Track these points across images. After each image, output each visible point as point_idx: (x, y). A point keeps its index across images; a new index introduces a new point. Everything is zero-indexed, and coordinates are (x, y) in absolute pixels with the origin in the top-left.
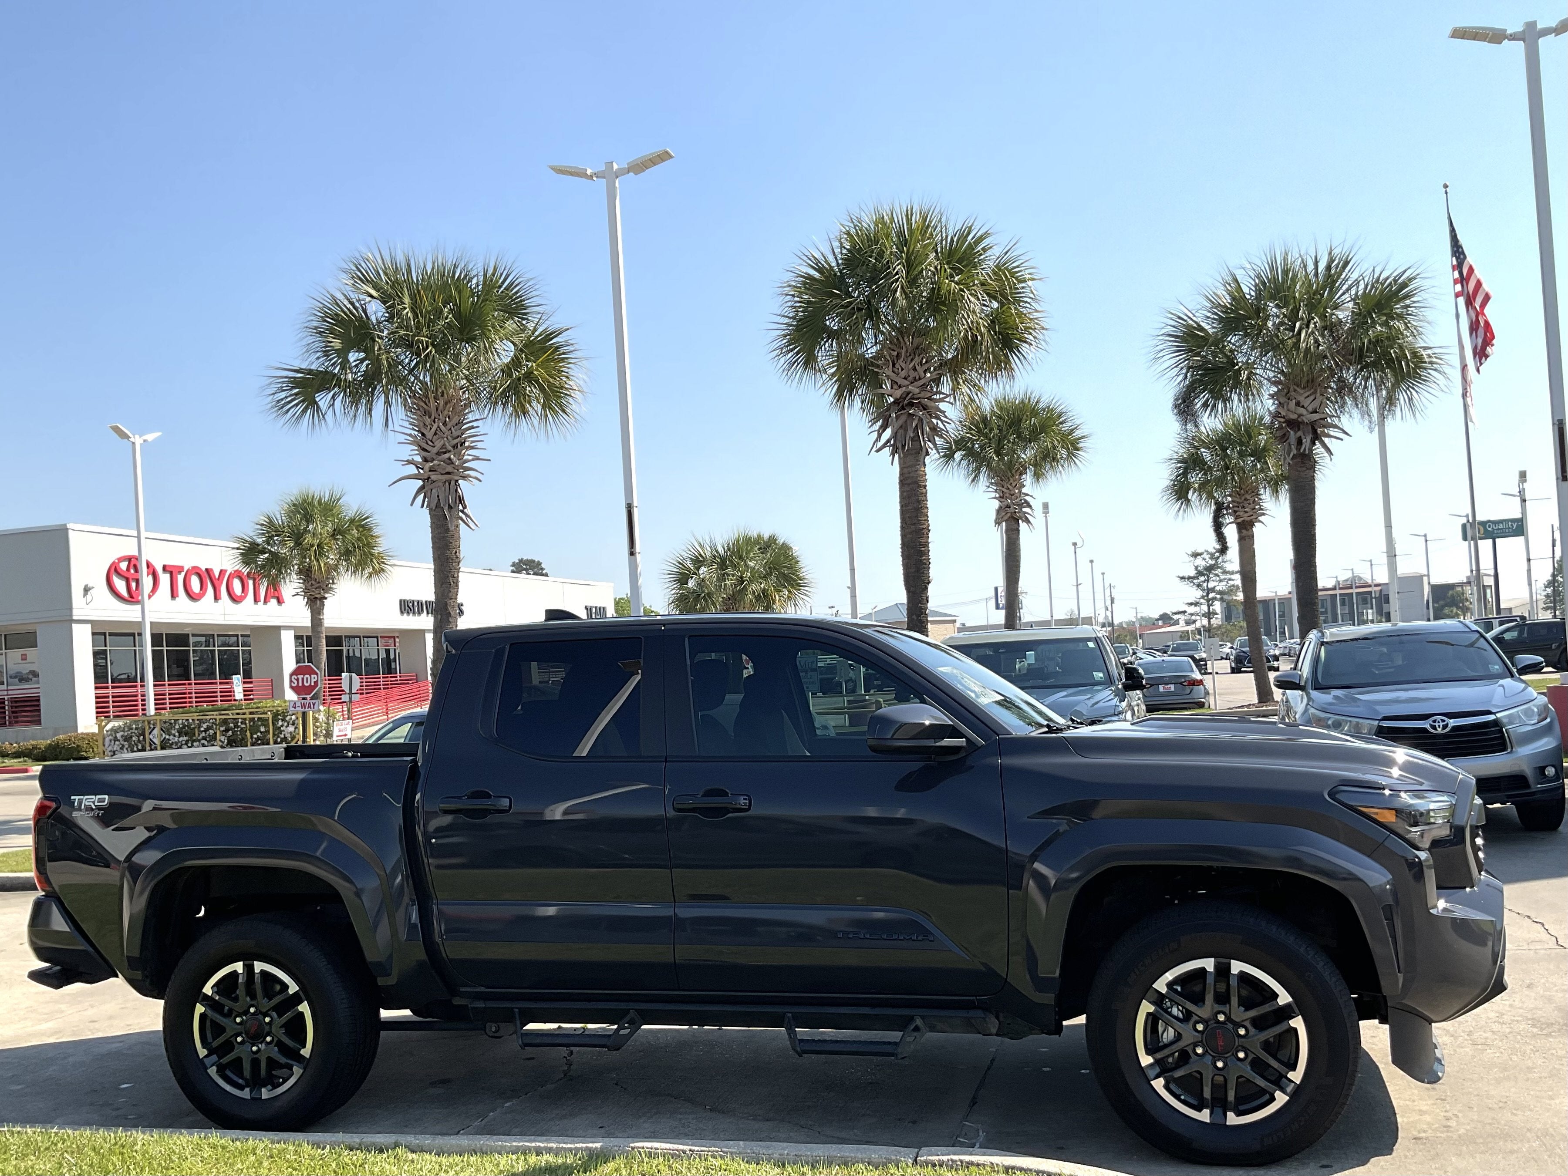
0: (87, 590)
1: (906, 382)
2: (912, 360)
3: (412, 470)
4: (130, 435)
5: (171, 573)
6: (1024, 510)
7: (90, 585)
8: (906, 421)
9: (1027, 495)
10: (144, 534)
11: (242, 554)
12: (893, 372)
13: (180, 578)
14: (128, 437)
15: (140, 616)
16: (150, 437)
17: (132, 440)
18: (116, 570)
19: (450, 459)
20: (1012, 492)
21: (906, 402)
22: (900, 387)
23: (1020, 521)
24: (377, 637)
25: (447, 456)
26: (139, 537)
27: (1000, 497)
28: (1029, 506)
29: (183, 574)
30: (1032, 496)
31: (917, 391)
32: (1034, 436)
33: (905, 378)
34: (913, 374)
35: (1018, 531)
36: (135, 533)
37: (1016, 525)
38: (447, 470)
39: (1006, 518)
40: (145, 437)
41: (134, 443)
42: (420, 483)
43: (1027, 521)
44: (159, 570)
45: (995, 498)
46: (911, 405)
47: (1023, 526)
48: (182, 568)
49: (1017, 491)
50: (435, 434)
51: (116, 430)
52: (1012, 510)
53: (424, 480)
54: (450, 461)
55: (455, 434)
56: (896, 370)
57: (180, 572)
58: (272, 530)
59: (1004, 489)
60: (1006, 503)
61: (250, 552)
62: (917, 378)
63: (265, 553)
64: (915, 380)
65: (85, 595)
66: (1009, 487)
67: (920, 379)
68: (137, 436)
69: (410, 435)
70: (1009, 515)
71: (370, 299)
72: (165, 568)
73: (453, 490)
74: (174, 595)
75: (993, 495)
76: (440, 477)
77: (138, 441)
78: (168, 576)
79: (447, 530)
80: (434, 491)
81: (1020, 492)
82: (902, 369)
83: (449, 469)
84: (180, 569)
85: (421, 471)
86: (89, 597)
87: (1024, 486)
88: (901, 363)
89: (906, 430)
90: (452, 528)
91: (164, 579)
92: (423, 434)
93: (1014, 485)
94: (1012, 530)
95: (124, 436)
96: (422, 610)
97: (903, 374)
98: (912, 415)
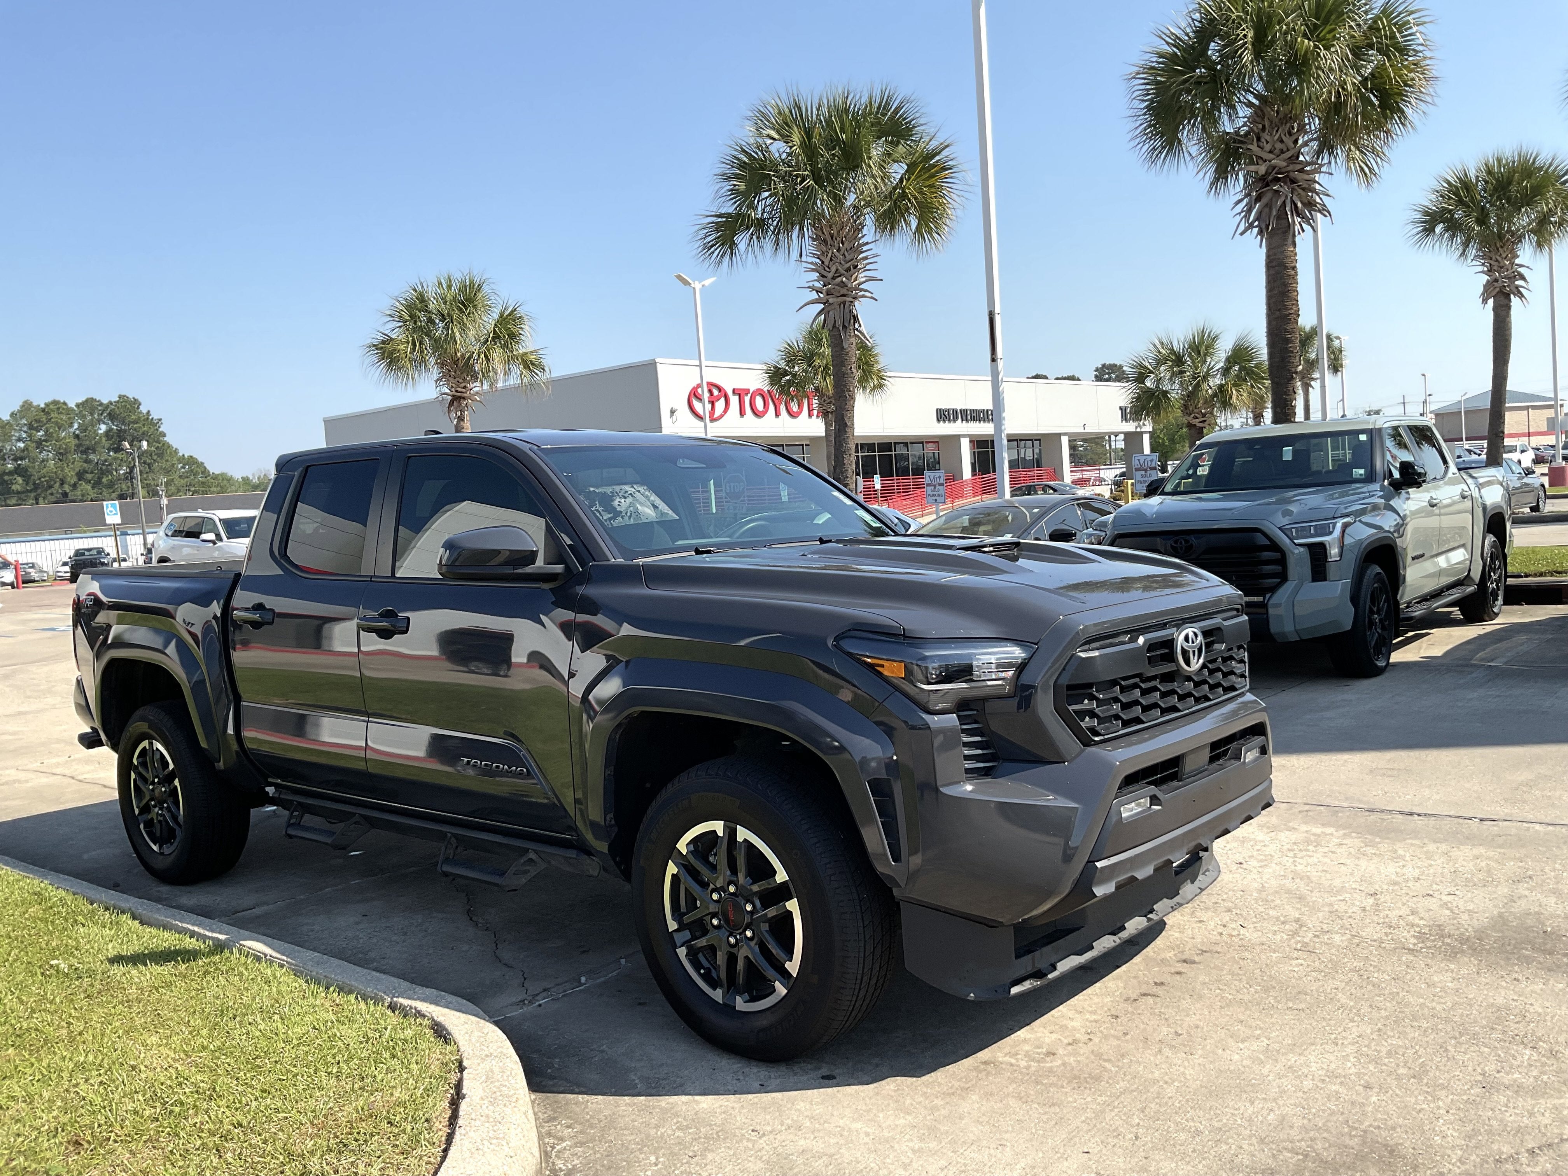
0: (672, 412)
1: (1272, 156)
2: (1277, 131)
3: (814, 295)
4: (691, 281)
5: (740, 395)
6: (1517, 283)
7: (675, 408)
8: (1271, 199)
9: (1521, 266)
10: (704, 363)
11: (770, 377)
12: (1258, 146)
13: (747, 399)
14: (690, 284)
15: (703, 431)
16: (707, 282)
17: (693, 285)
18: (694, 394)
19: (842, 282)
20: (1502, 264)
21: (1270, 178)
22: (1265, 161)
23: (1512, 296)
24: (922, 443)
25: (839, 279)
26: (700, 366)
27: (1489, 271)
28: (1522, 278)
29: (749, 395)
30: (1528, 267)
31: (1285, 164)
32: (1528, 199)
33: (1271, 152)
34: (1279, 146)
35: (1509, 308)
36: (697, 363)
37: (1506, 302)
38: (842, 293)
39: (1494, 293)
40: (703, 283)
41: (694, 288)
42: (822, 306)
43: (1521, 296)
44: (730, 393)
45: (1483, 272)
46: (1278, 180)
47: (1515, 301)
48: (748, 390)
49: (1507, 263)
50: (831, 260)
51: (679, 277)
52: (1500, 284)
53: (824, 304)
54: (843, 285)
55: (848, 258)
56: (1261, 144)
57: (747, 394)
58: (791, 356)
59: (1492, 262)
60: (1494, 277)
61: (775, 375)
62: (1285, 149)
63: (787, 375)
64: (1282, 152)
65: (671, 416)
66: (1499, 258)
67: (1288, 150)
68: (697, 282)
69: (812, 263)
70: (1498, 289)
71: (771, 141)
72: (734, 391)
73: (847, 311)
74: (742, 413)
75: (1481, 268)
76: (835, 300)
77: (698, 286)
78: (737, 397)
79: (843, 348)
80: (831, 313)
81: (1512, 264)
82: (1267, 142)
83: (844, 291)
84: (747, 391)
85: (822, 295)
86: (674, 417)
87: (1518, 257)
88: (1265, 136)
89: (1271, 209)
90: (846, 346)
91: (734, 400)
92: (823, 262)
93: (1504, 256)
94: (1502, 306)
95: (686, 283)
96: (957, 418)
97: (1268, 147)
98: (1277, 191)
